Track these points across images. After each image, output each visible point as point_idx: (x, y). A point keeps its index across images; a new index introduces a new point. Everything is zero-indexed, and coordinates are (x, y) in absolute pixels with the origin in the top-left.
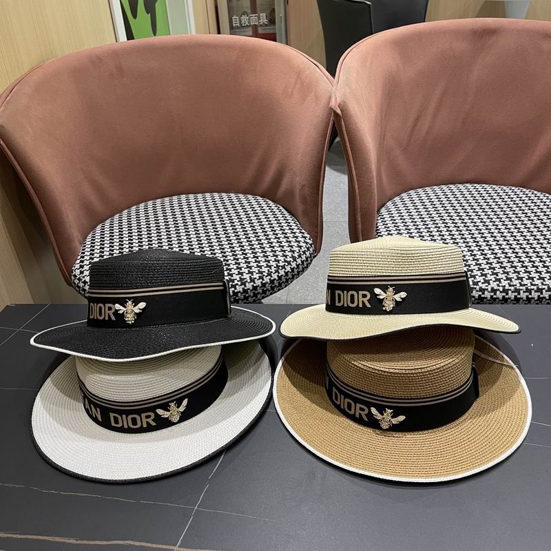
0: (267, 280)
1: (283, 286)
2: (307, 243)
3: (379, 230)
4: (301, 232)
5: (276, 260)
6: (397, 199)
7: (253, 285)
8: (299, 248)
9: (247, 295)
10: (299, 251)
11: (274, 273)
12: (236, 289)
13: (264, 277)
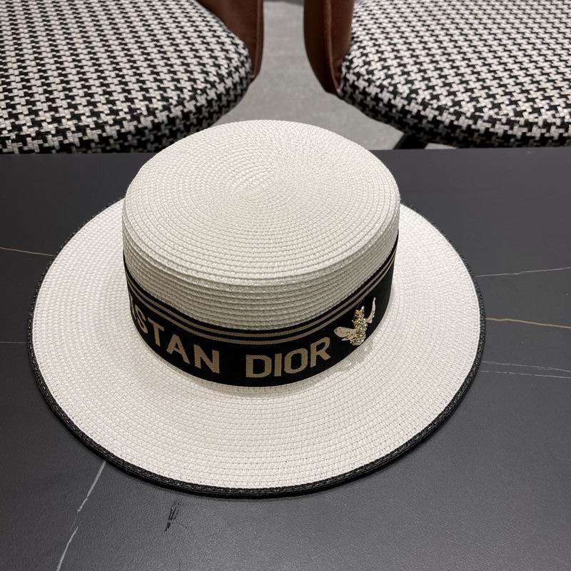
0: (177, 111)
1: (205, 123)
2: (240, 54)
3: (354, 33)
4: (228, 37)
5: (191, 80)
7: (153, 122)
8: (228, 62)
9: (144, 139)
10: (229, 66)
11: (189, 101)
12: (122, 126)
13: (172, 107)
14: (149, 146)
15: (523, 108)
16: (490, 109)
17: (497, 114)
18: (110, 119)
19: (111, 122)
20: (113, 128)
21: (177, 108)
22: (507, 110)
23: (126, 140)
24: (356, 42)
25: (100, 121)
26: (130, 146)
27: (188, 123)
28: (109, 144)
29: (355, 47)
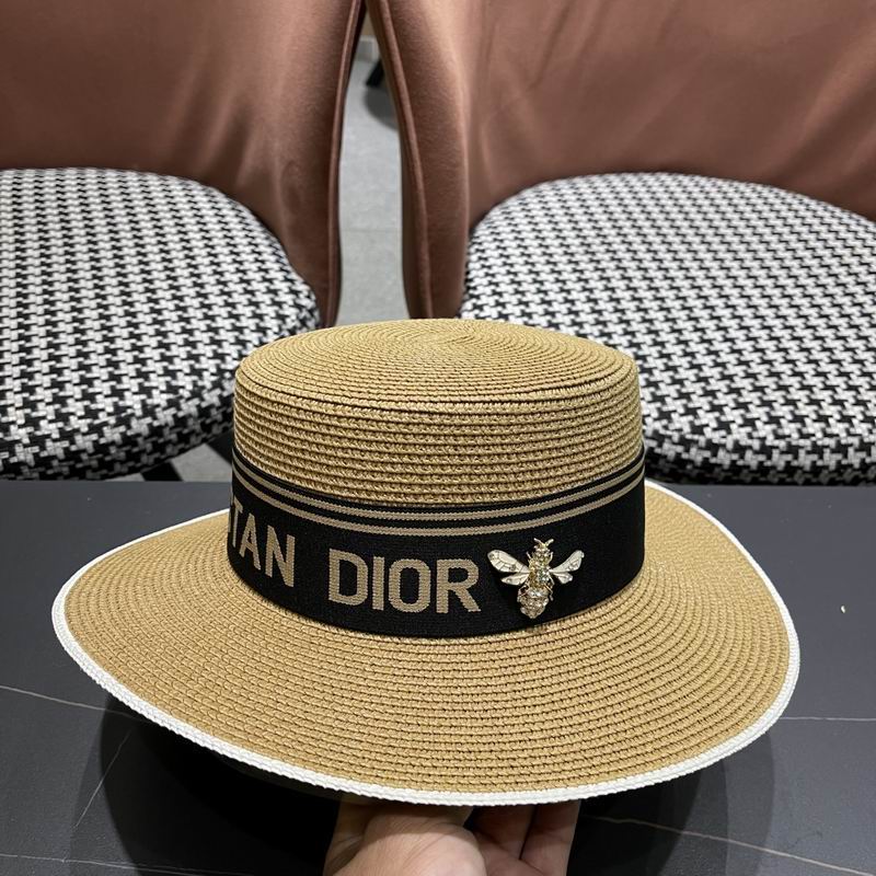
0: (189, 408)
2: (299, 307)
3: (471, 280)
4: (286, 280)
5: (217, 356)
6: (513, 204)
7: (150, 425)
8: (280, 322)
9: (135, 450)
10: (281, 329)
11: (210, 391)
12: (101, 435)
13: (182, 401)
14: (144, 459)
15: (704, 422)
16: (655, 420)
17: (666, 427)
18: (83, 425)
19: (85, 429)
20: (88, 437)
21: (190, 403)
22: (680, 422)
23: (108, 454)
24: (472, 296)
25: (68, 429)
26: (114, 461)
27: (208, 421)
28: (80, 461)
29: (468, 305)
